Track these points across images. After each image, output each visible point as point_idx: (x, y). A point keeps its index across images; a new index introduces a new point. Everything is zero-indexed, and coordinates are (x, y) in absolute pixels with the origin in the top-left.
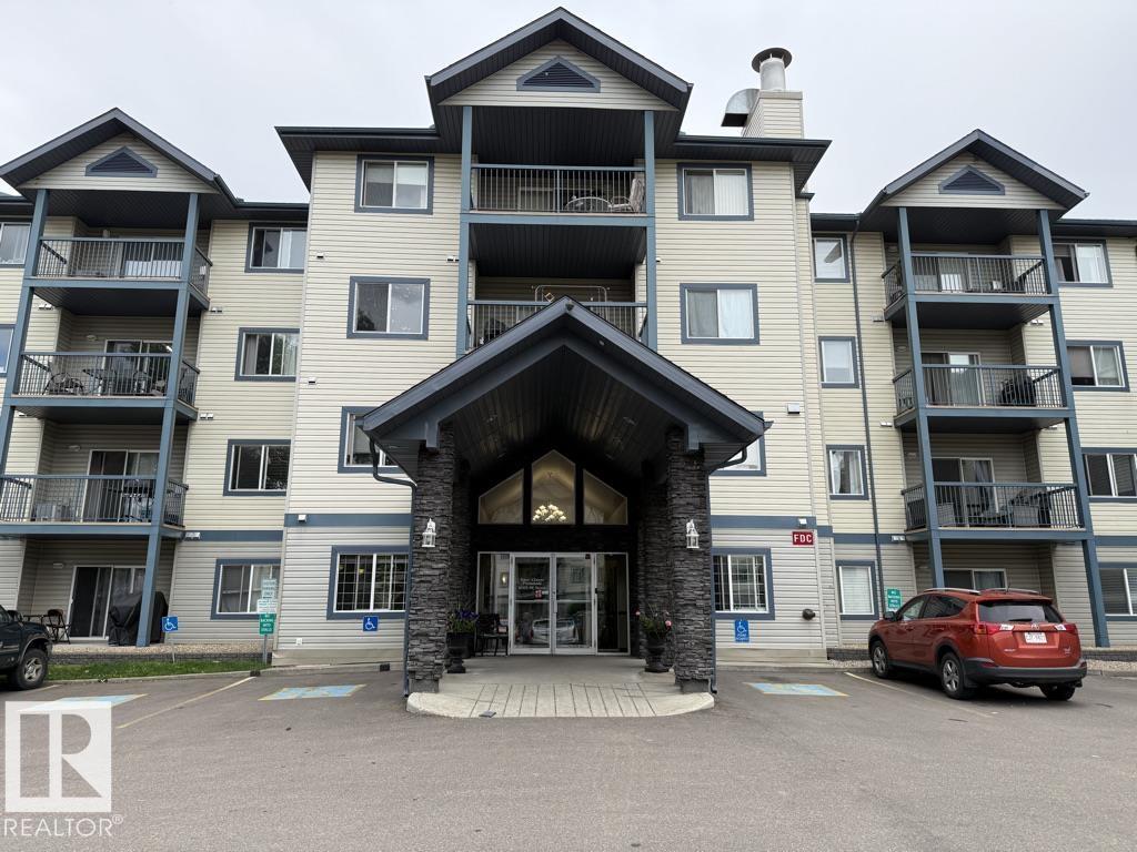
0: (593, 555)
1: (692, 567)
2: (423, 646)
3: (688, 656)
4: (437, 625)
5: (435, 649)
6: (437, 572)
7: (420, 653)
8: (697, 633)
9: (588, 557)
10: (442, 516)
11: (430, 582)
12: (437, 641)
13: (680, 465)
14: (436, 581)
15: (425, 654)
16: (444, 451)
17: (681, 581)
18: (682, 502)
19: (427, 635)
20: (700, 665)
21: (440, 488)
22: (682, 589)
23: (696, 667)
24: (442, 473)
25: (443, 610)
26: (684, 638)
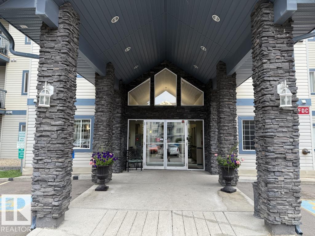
0: (186, 121)
1: (282, 124)
2: (43, 190)
3: (279, 204)
4: (55, 173)
5: (53, 193)
6: (55, 128)
7: (40, 196)
8: (286, 183)
9: (183, 122)
10: (60, 81)
11: (48, 136)
12: (55, 186)
13: (270, 34)
14: (55, 136)
15: (45, 196)
16: (62, 26)
17: (272, 137)
18: (272, 66)
19: (45, 181)
20: (290, 212)
21: (58, 58)
22: (273, 144)
23: (286, 213)
24: (60, 45)
25: (60, 160)
26: (275, 188)
